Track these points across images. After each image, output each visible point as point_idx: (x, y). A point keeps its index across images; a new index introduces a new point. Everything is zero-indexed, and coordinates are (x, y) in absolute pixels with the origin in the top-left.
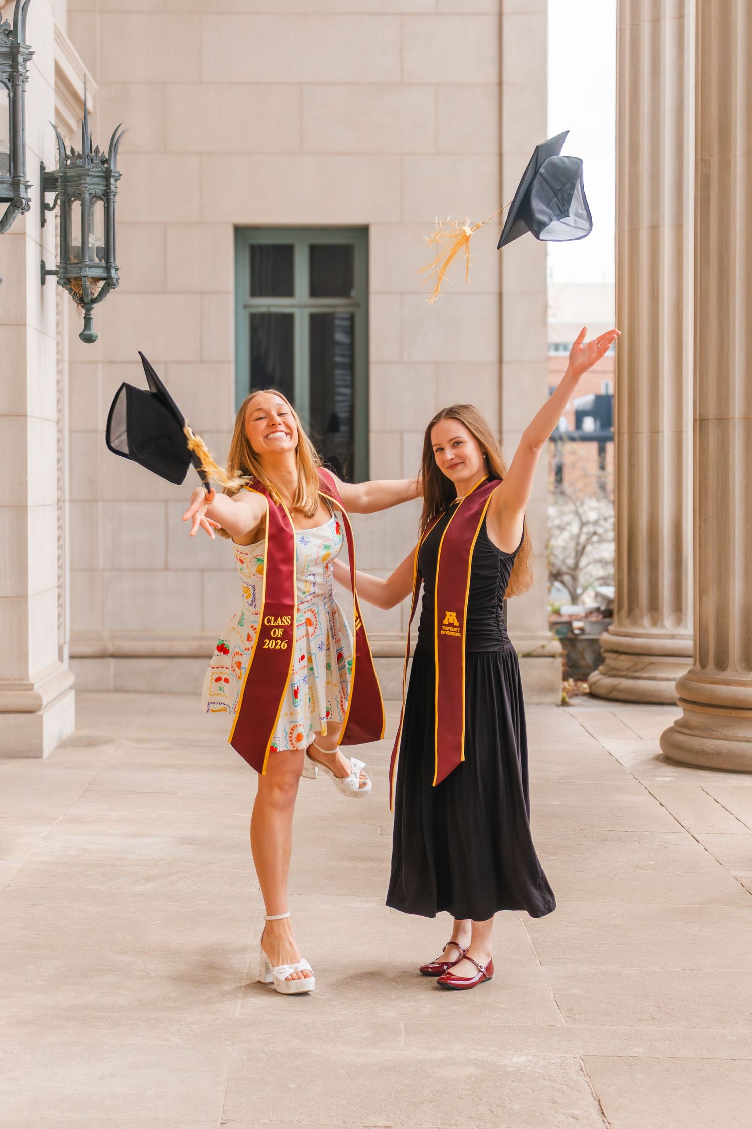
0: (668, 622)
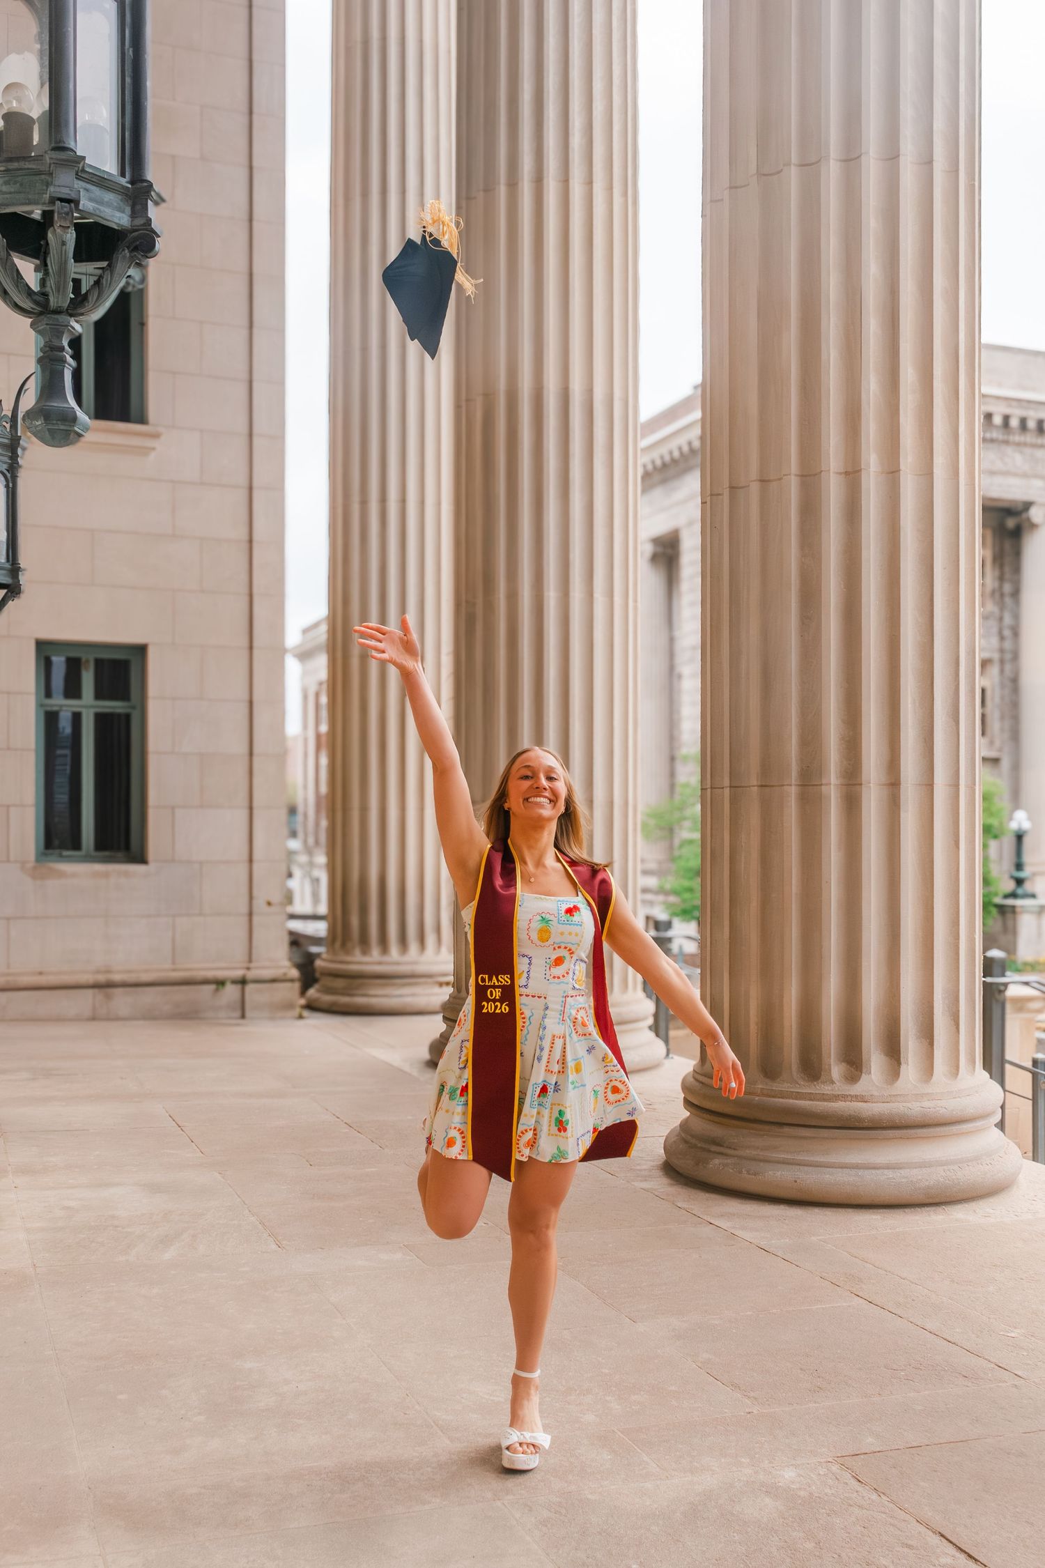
0: (375, 953)
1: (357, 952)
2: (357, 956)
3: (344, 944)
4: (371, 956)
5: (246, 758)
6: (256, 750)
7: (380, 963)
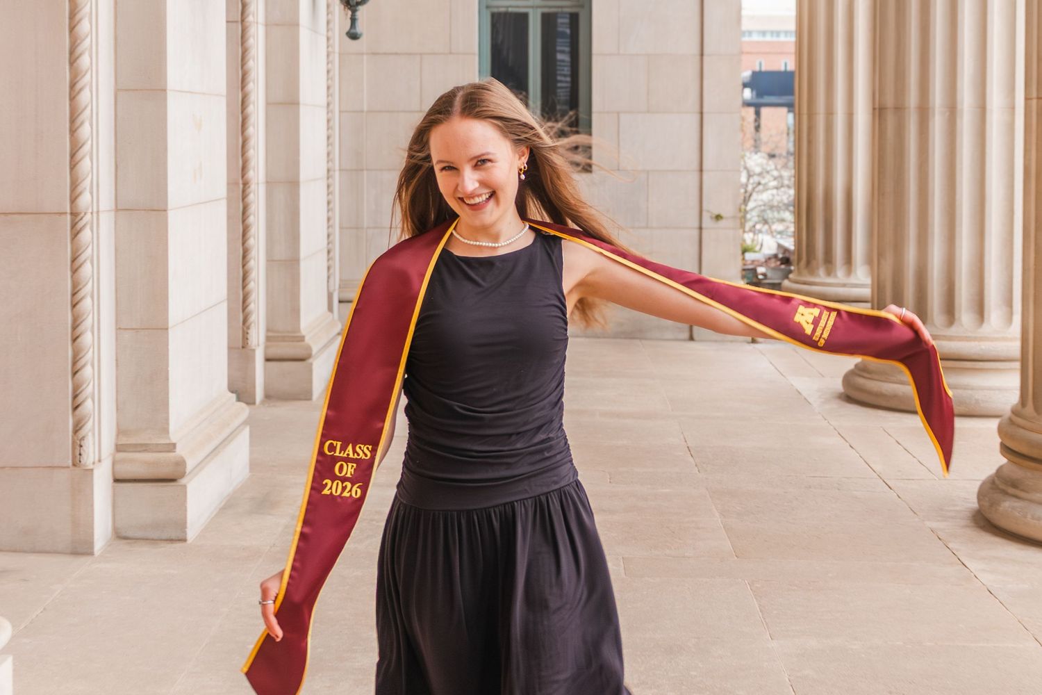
1: (822, 271)
2: (821, 276)
3: (808, 263)
4: (836, 276)
5: (698, 58)
6: (706, 51)
7: (844, 285)
